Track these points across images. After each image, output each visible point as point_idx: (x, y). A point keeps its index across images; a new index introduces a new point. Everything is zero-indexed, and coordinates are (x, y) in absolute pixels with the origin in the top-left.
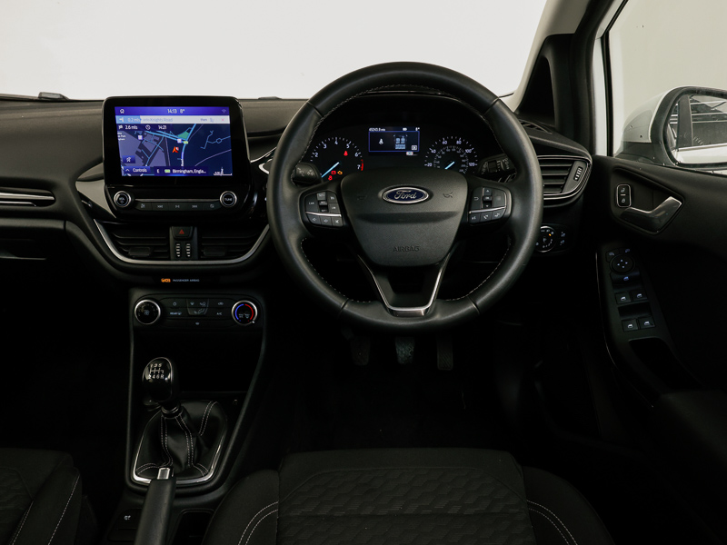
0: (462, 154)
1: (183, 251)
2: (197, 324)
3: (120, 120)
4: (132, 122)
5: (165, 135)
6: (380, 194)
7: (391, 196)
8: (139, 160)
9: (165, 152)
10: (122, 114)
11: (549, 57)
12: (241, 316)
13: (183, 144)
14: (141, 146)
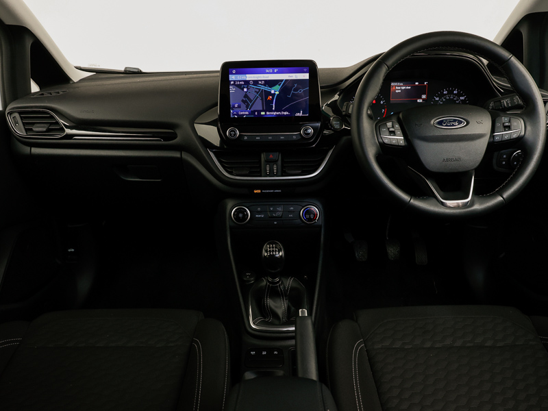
0: (457, 100)
1: (272, 170)
2: (275, 223)
3: (232, 77)
4: (240, 79)
5: (263, 88)
6: (432, 122)
7: (440, 123)
8: (243, 106)
9: (262, 99)
10: (234, 74)
11: (524, 31)
12: (308, 216)
13: (275, 94)
14: (246, 96)
